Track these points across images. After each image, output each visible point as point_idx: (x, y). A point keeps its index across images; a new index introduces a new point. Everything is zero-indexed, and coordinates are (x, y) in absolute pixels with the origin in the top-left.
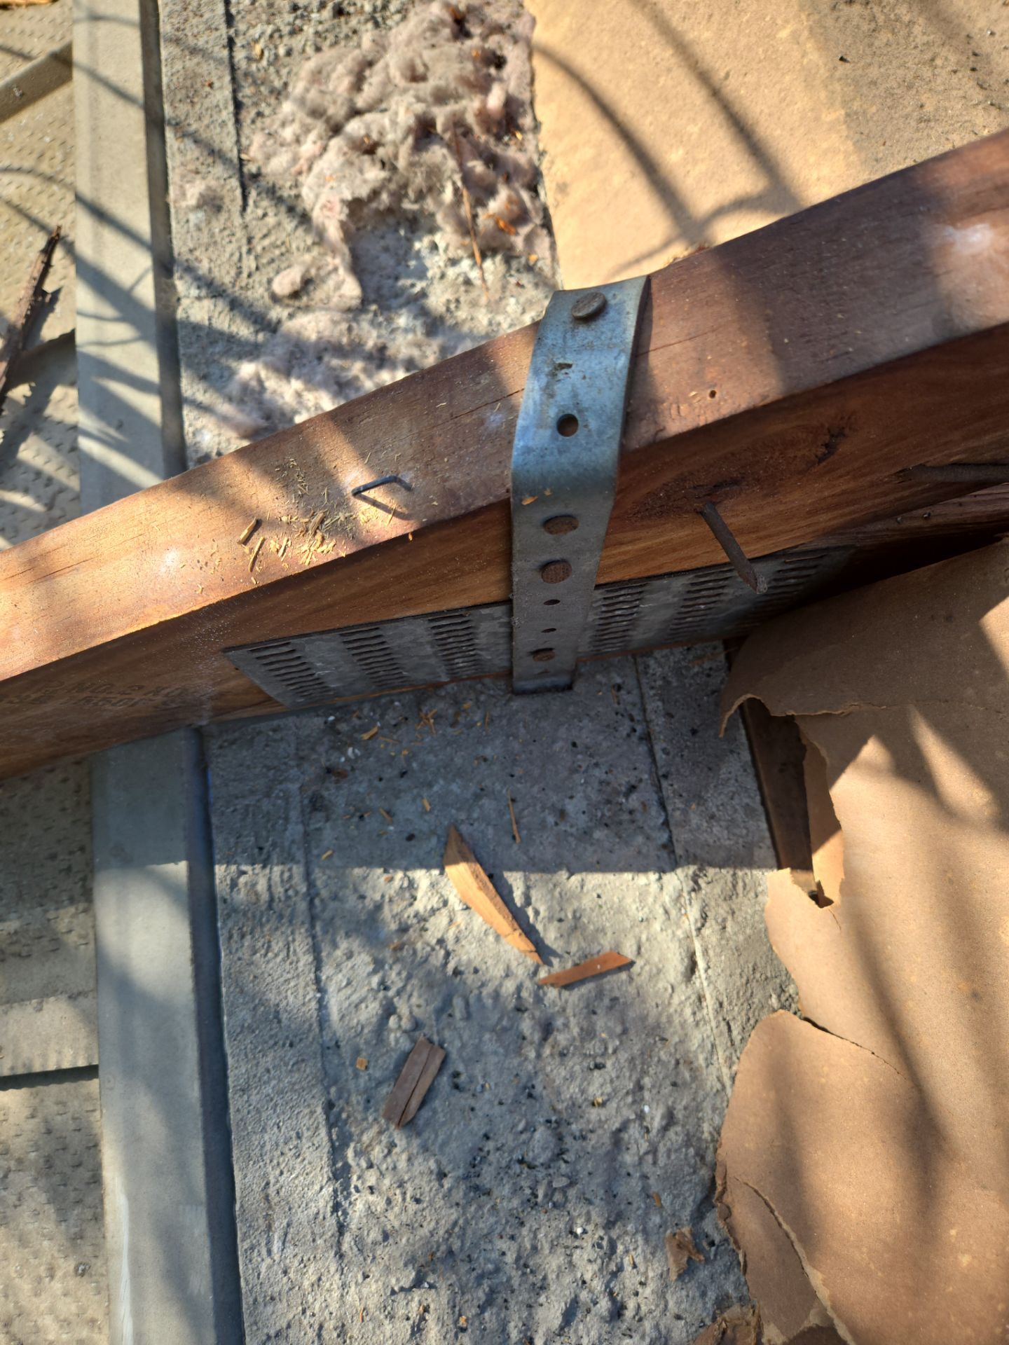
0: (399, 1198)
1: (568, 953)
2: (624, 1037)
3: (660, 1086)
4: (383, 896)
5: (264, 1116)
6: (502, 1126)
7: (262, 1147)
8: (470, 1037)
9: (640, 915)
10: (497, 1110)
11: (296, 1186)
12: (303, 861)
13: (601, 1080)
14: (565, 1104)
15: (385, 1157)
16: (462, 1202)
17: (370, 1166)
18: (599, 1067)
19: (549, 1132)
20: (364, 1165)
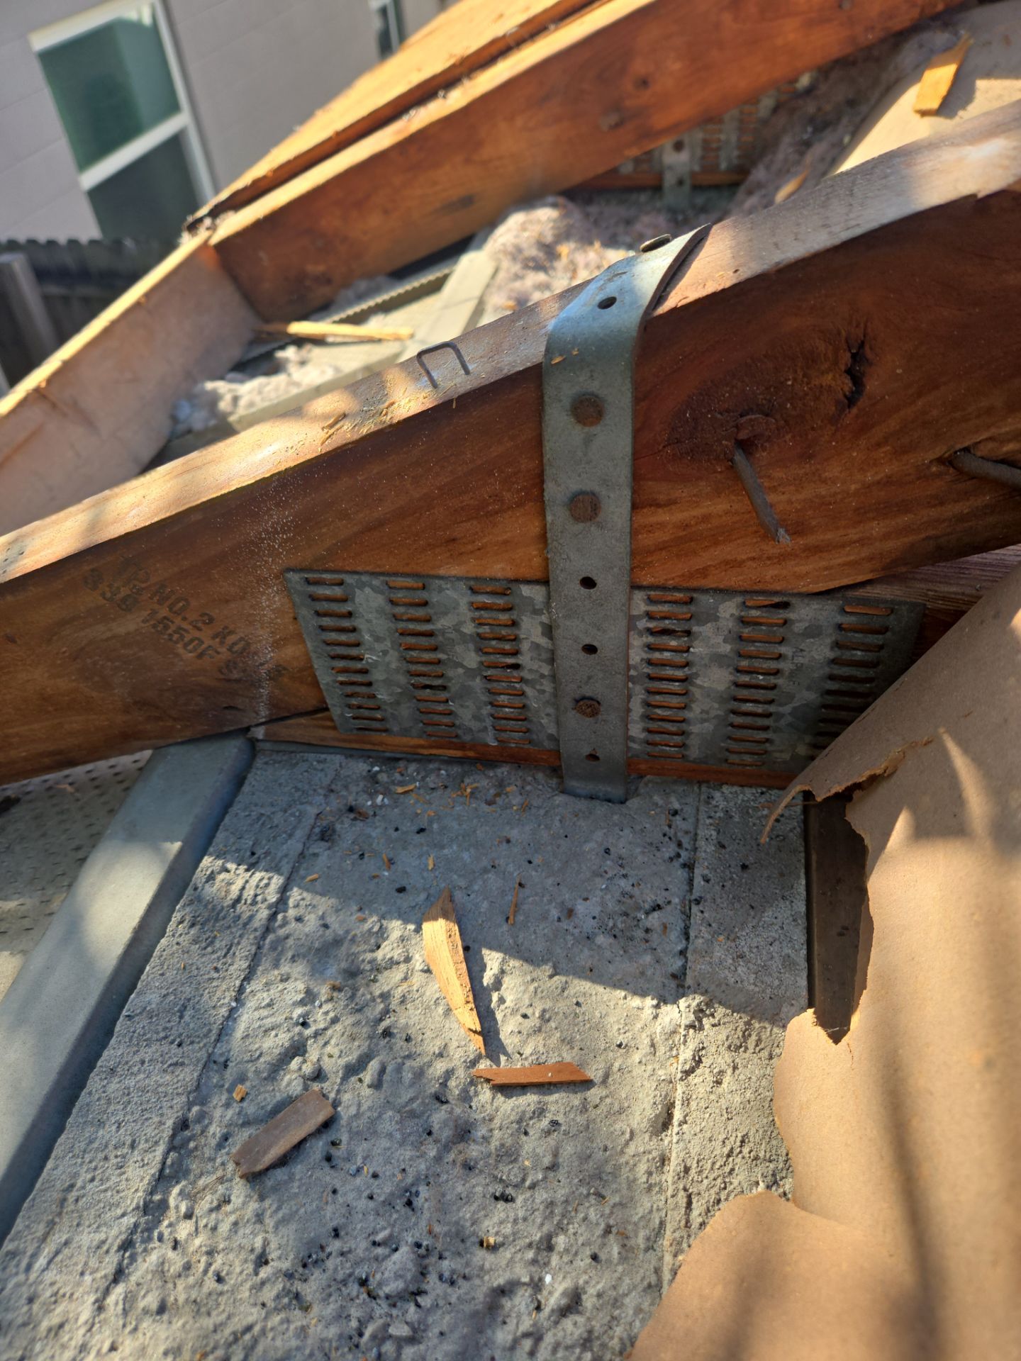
0: (202, 1266)
1: (521, 1055)
2: (551, 1174)
3: (576, 1254)
4: (347, 932)
5: (112, 1108)
6: (359, 1226)
7: (91, 1142)
8: (370, 1109)
9: (620, 1039)
10: (363, 1204)
11: (99, 1201)
12: (286, 874)
13: (503, 1215)
14: (446, 1228)
15: (211, 1210)
16: (271, 1304)
17: (188, 1216)
18: (507, 1199)
19: (412, 1256)
20: (183, 1208)
